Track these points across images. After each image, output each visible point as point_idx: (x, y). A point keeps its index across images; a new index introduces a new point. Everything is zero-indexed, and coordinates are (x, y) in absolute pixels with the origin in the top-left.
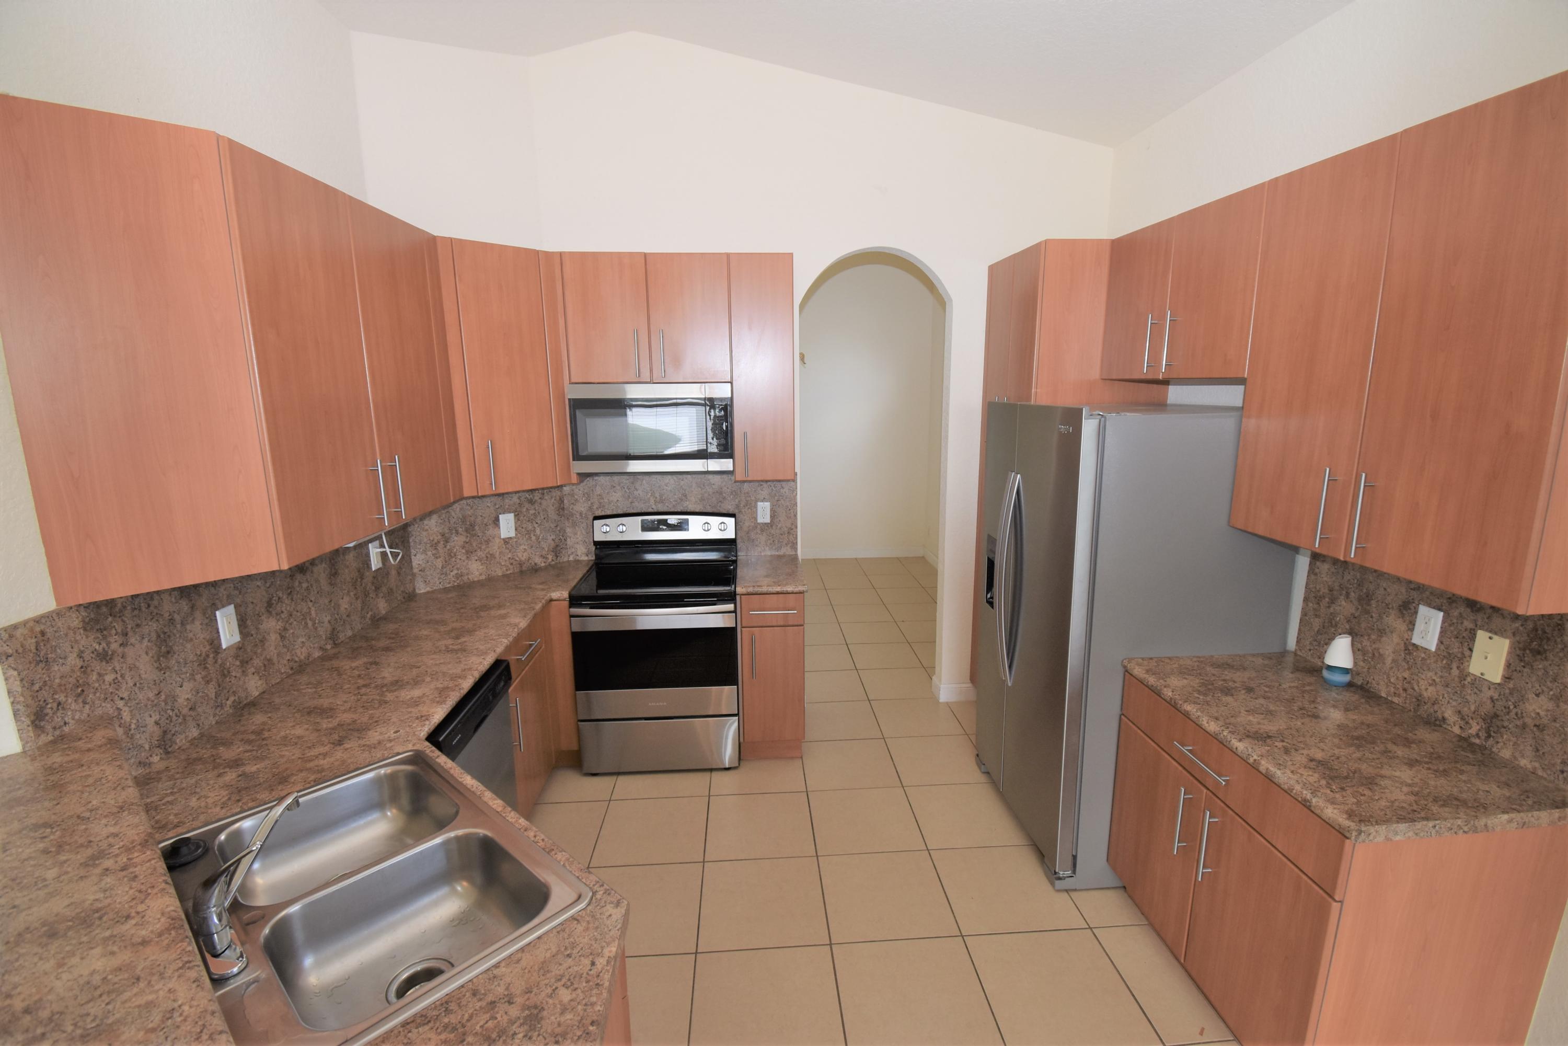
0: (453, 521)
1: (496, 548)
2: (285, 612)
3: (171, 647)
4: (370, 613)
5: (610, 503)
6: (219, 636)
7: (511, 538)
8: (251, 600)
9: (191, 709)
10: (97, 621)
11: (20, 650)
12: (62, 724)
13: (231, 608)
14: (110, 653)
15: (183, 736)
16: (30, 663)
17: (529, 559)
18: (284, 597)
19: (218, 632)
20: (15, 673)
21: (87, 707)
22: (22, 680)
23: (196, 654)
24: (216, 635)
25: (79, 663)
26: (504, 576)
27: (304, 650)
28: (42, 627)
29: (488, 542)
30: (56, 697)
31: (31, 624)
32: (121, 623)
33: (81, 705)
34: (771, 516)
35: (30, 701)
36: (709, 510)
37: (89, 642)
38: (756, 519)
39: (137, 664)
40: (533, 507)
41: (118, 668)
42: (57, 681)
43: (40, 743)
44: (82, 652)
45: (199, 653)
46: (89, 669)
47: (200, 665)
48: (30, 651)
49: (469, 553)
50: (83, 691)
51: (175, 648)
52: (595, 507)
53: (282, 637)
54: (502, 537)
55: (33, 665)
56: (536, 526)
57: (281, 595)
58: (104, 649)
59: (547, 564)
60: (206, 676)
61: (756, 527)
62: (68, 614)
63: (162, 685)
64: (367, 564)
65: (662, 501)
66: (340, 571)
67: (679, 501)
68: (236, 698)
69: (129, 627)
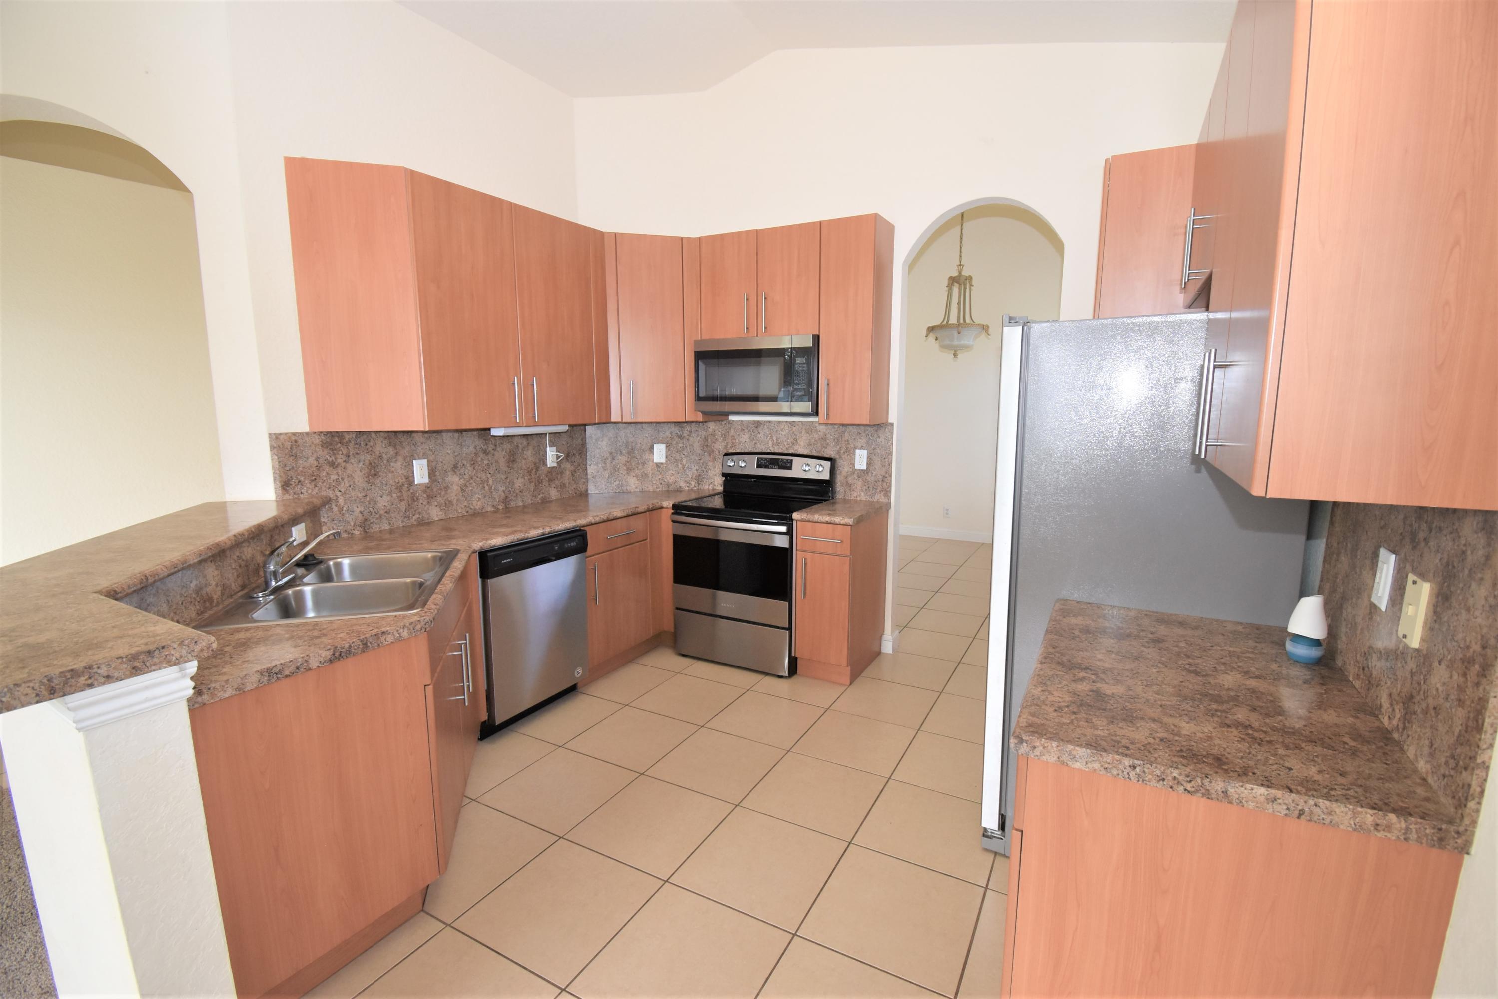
0: (618, 444)
1: (650, 469)
2: (468, 475)
3: (378, 472)
4: (541, 495)
5: (739, 443)
6: (414, 475)
7: (662, 463)
8: (441, 460)
9: (386, 512)
10: (331, 444)
11: (281, 446)
12: (300, 492)
13: (425, 462)
14: (336, 464)
15: (378, 526)
16: (286, 455)
17: (675, 482)
18: (468, 465)
19: (413, 473)
20: (276, 457)
21: (317, 488)
22: (279, 462)
23: (395, 482)
24: (411, 475)
25: (316, 463)
26: (654, 492)
27: (479, 503)
28: (296, 438)
29: (644, 464)
30: (299, 477)
31: (290, 435)
32: (346, 449)
33: (313, 486)
34: (867, 463)
35: (282, 474)
36: (815, 454)
37: (325, 454)
38: (854, 465)
39: (353, 475)
40: (681, 442)
41: (340, 474)
42: (301, 469)
43: (285, 498)
44: (319, 458)
45: (397, 481)
46: (321, 469)
47: (397, 488)
48: (287, 448)
49: (629, 470)
50: (315, 479)
51: (381, 474)
52: (729, 446)
53: (463, 490)
54: (655, 461)
55: (287, 456)
56: (683, 457)
57: (465, 463)
58: (332, 460)
59: (690, 489)
60: (400, 497)
61: (854, 473)
62: (313, 435)
63: (368, 492)
64: (544, 462)
65: (778, 444)
66: (517, 460)
67: (791, 445)
68: (421, 516)
69: (351, 453)
